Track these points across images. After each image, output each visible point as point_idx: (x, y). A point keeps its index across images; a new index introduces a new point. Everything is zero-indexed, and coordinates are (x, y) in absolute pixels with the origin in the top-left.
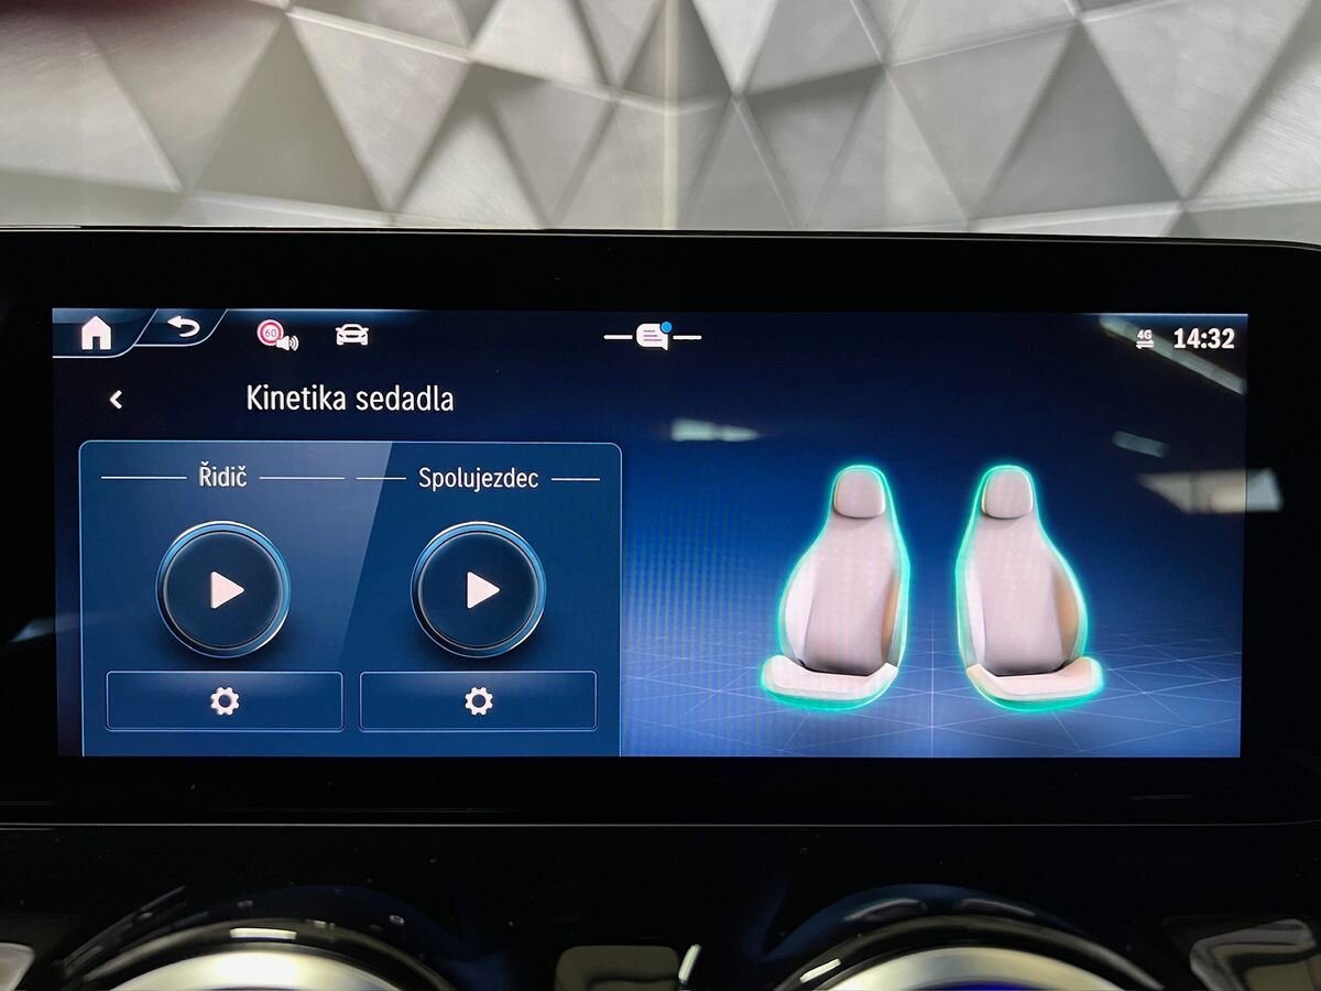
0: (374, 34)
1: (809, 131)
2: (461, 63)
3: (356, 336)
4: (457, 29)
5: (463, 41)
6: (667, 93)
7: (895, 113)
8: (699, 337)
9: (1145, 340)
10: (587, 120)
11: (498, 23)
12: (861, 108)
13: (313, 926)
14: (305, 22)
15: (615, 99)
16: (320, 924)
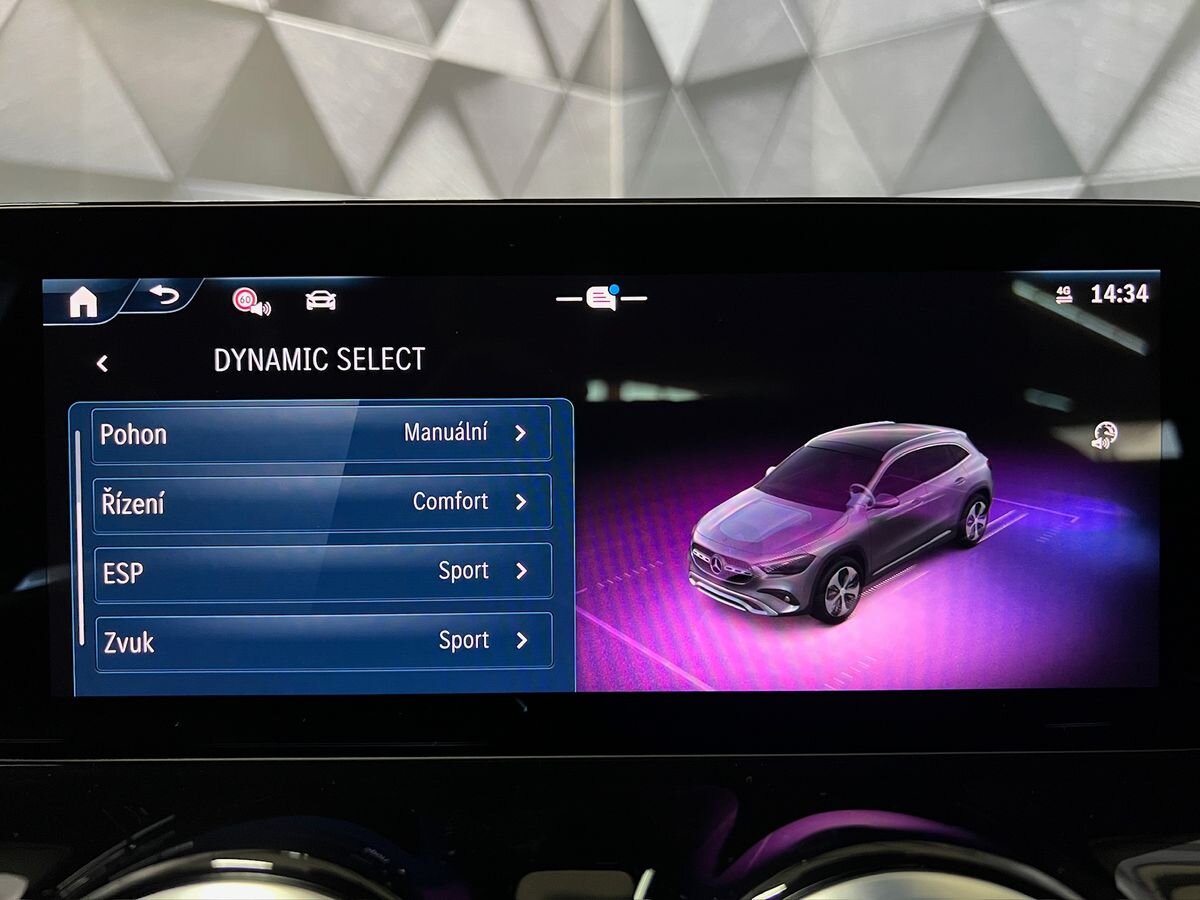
0: (345, 35)
1: (742, 116)
2: (425, 60)
3: (325, 302)
4: (421, 29)
5: (427, 40)
6: (613, 83)
7: (821, 99)
8: (645, 298)
9: (1064, 297)
10: (541, 109)
11: (458, 23)
12: (789, 96)
13: (288, 857)
14: (282, 24)
15: (566, 91)
16: (295, 854)
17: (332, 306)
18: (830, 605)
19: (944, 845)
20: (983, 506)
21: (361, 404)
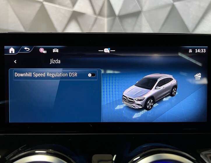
0: (57, 6)
3: (56, 51)
4: (71, 5)
5: (72, 7)
6: (105, 16)
7: (143, 19)
9: (190, 51)
10: (93, 20)
11: (78, 4)
12: (137, 19)
13: (49, 150)
14: (45, 4)
15: (97, 17)
17: (58, 52)
18: (148, 107)
20: (176, 89)
21: (63, 69)
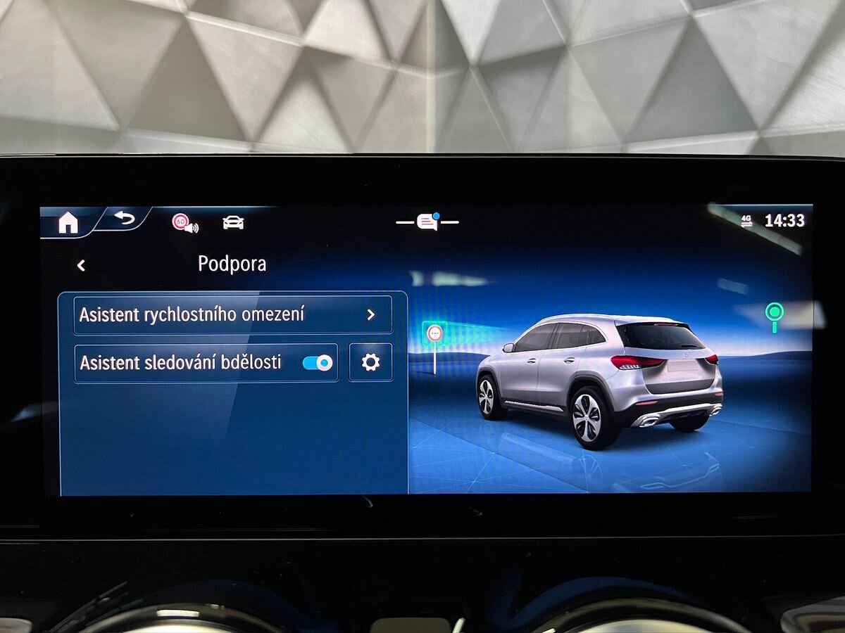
0: (241, 29)
2: (298, 47)
3: (236, 223)
4: (294, 25)
5: (298, 33)
6: (428, 65)
7: (574, 75)
8: (457, 222)
9: (747, 222)
10: (378, 82)
12: (552, 74)
13: (210, 607)
14: (197, 22)
15: (395, 68)
16: (215, 606)
17: (241, 227)
19: (664, 601)
21: (261, 294)
